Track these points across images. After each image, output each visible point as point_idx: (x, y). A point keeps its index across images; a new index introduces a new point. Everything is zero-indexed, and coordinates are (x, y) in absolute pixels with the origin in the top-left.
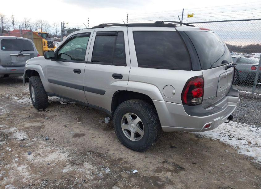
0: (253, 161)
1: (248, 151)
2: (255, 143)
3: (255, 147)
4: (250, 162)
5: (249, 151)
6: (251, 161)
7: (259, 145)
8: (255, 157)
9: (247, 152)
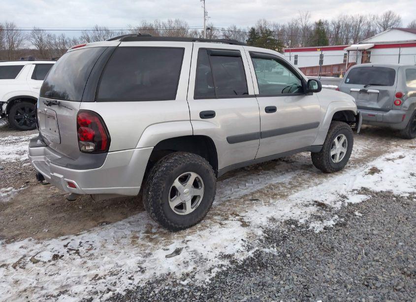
0: (5, 240)
1: (22, 247)
2: (27, 267)
3: (20, 260)
4: (6, 237)
5: (20, 248)
6: (6, 239)
7: (18, 268)
8: (6, 246)
9: (23, 245)
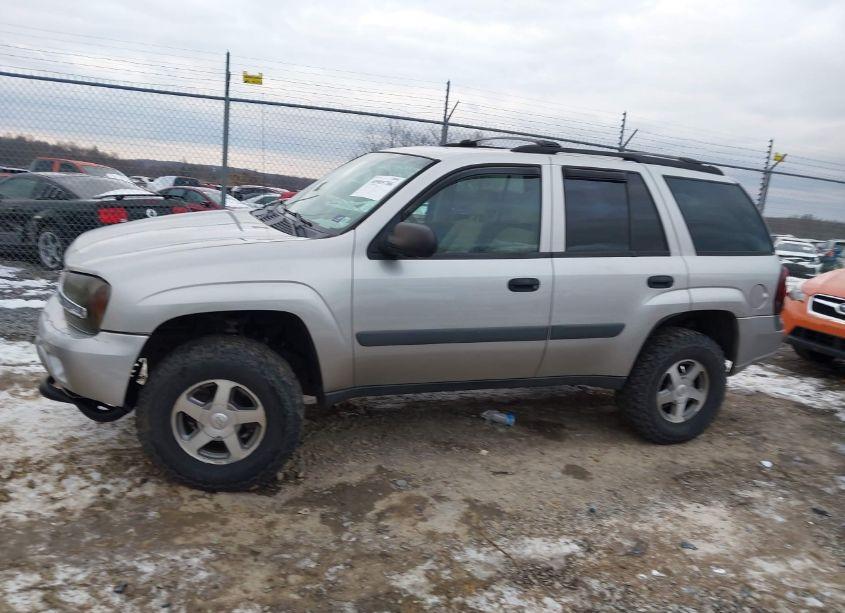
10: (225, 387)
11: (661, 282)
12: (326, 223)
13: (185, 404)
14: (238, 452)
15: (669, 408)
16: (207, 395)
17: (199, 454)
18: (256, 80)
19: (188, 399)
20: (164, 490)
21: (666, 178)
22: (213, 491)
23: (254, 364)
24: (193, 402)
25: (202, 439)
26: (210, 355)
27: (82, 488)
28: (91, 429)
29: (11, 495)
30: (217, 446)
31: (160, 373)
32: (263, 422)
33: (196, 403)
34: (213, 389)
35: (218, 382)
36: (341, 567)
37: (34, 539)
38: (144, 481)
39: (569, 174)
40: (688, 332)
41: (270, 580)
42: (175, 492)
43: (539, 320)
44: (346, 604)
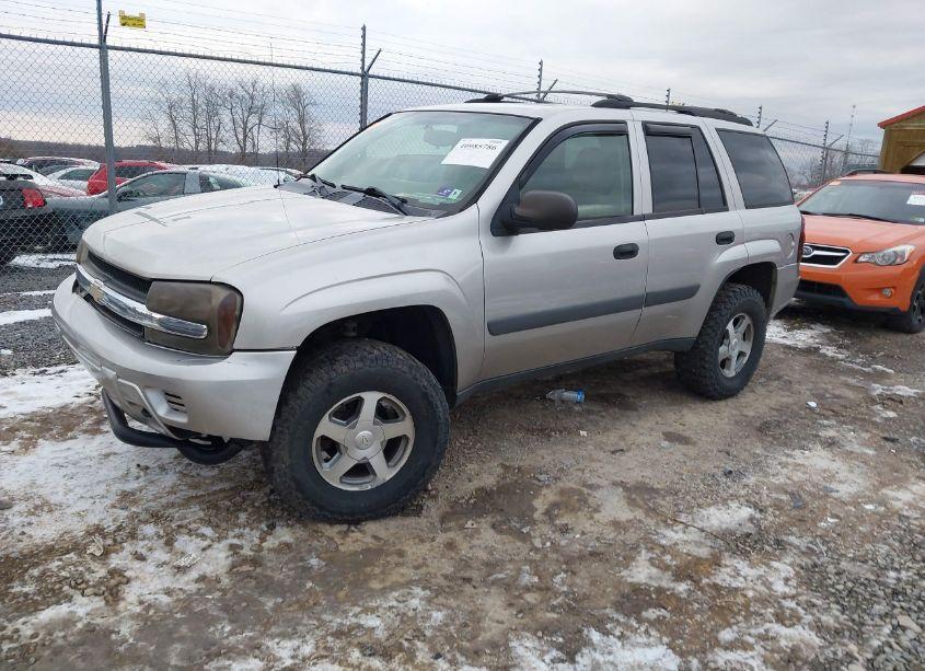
10: (371, 399)
11: (725, 239)
12: (427, 198)
13: (327, 427)
14: (384, 472)
15: (725, 363)
16: (350, 412)
17: (341, 482)
18: (138, 22)
19: (330, 420)
20: (300, 532)
21: (718, 130)
22: (357, 522)
23: (405, 369)
24: (335, 422)
25: (347, 463)
26: (359, 365)
27: (204, 550)
28: (138, 478)
29: (127, 574)
30: (362, 469)
31: (300, 393)
32: (411, 434)
33: (339, 424)
34: (358, 403)
35: (363, 395)
36: (563, 575)
37: (206, 620)
38: (272, 527)
39: (649, 130)
40: (743, 287)
41: (511, 605)
42: (317, 532)
43: (636, 288)
44: (607, 611)
